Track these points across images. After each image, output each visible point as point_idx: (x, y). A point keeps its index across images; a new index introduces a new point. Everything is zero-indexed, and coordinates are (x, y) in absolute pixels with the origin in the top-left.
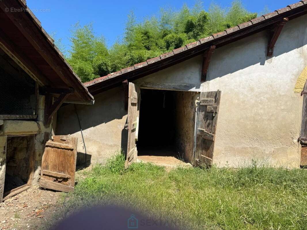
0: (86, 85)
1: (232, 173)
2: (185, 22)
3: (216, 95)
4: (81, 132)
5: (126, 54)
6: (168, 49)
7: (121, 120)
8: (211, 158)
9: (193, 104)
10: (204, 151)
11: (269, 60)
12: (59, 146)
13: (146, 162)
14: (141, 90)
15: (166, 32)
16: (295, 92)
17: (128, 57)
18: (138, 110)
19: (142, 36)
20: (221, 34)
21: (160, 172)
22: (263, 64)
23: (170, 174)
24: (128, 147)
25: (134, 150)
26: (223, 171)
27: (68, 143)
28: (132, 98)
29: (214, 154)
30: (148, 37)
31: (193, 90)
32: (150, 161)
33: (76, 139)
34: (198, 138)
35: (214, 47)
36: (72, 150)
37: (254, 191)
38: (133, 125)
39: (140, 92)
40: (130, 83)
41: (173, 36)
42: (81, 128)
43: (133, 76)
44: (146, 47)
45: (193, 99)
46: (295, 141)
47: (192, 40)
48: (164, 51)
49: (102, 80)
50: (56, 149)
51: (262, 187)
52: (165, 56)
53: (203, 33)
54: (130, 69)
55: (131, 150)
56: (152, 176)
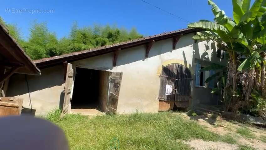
0: (34, 62)
1: (126, 117)
2: (108, 32)
3: (120, 75)
4: (29, 94)
5: (70, 45)
6: (97, 46)
7: (60, 86)
8: (116, 109)
9: (108, 78)
10: (112, 106)
11: (147, 59)
12: (6, 105)
13: (76, 113)
14: (76, 68)
15: (97, 36)
16: (157, 75)
17: (71, 47)
18: (73, 80)
19: (81, 36)
20: (124, 43)
21: (85, 119)
22: (144, 60)
23: (91, 120)
24: (64, 104)
25: (69, 106)
26: (122, 116)
27: (15, 102)
28: (69, 73)
29: (118, 107)
30: (86, 37)
31: (109, 70)
32: (79, 113)
33: (22, 100)
34: (110, 98)
35: (120, 49)
36: (17, 107)
37: (136, 127)
38: (69, 90)
39: (76, 69)
40: (68, 63)
41: (101, 39)
42: (29, 91)
43: (71, 60)
44: (84, 43)
45: (109, 75)
46: (157, 99)
47: (111, 43)
48: (95, 46)
49: (49, 60)
50: (3, 107)
51: (140, 124)
52: (93, 50)
53: (117, 40)
54: (69, 55)
55: (66, 106)
56: (79, 122)
